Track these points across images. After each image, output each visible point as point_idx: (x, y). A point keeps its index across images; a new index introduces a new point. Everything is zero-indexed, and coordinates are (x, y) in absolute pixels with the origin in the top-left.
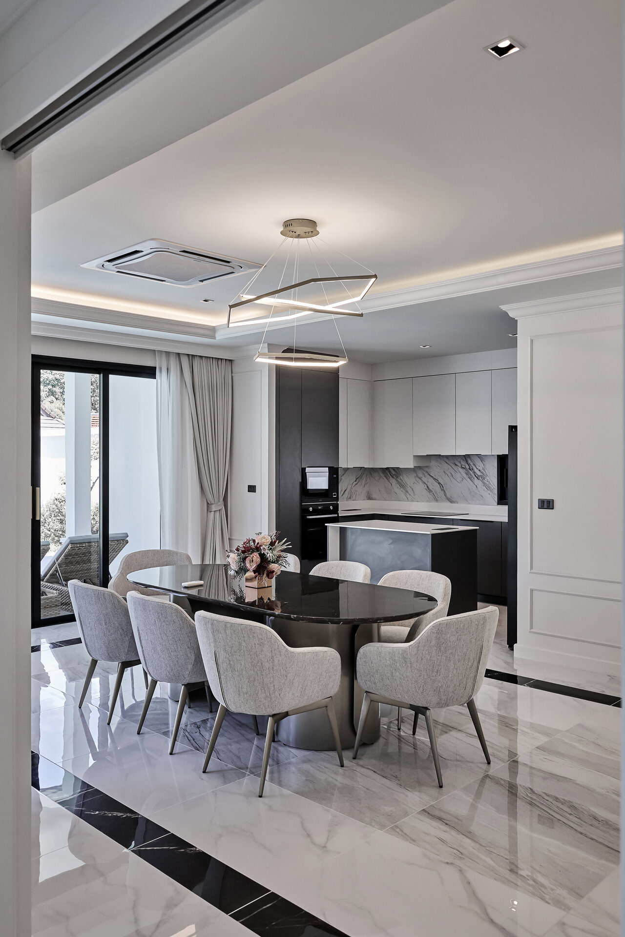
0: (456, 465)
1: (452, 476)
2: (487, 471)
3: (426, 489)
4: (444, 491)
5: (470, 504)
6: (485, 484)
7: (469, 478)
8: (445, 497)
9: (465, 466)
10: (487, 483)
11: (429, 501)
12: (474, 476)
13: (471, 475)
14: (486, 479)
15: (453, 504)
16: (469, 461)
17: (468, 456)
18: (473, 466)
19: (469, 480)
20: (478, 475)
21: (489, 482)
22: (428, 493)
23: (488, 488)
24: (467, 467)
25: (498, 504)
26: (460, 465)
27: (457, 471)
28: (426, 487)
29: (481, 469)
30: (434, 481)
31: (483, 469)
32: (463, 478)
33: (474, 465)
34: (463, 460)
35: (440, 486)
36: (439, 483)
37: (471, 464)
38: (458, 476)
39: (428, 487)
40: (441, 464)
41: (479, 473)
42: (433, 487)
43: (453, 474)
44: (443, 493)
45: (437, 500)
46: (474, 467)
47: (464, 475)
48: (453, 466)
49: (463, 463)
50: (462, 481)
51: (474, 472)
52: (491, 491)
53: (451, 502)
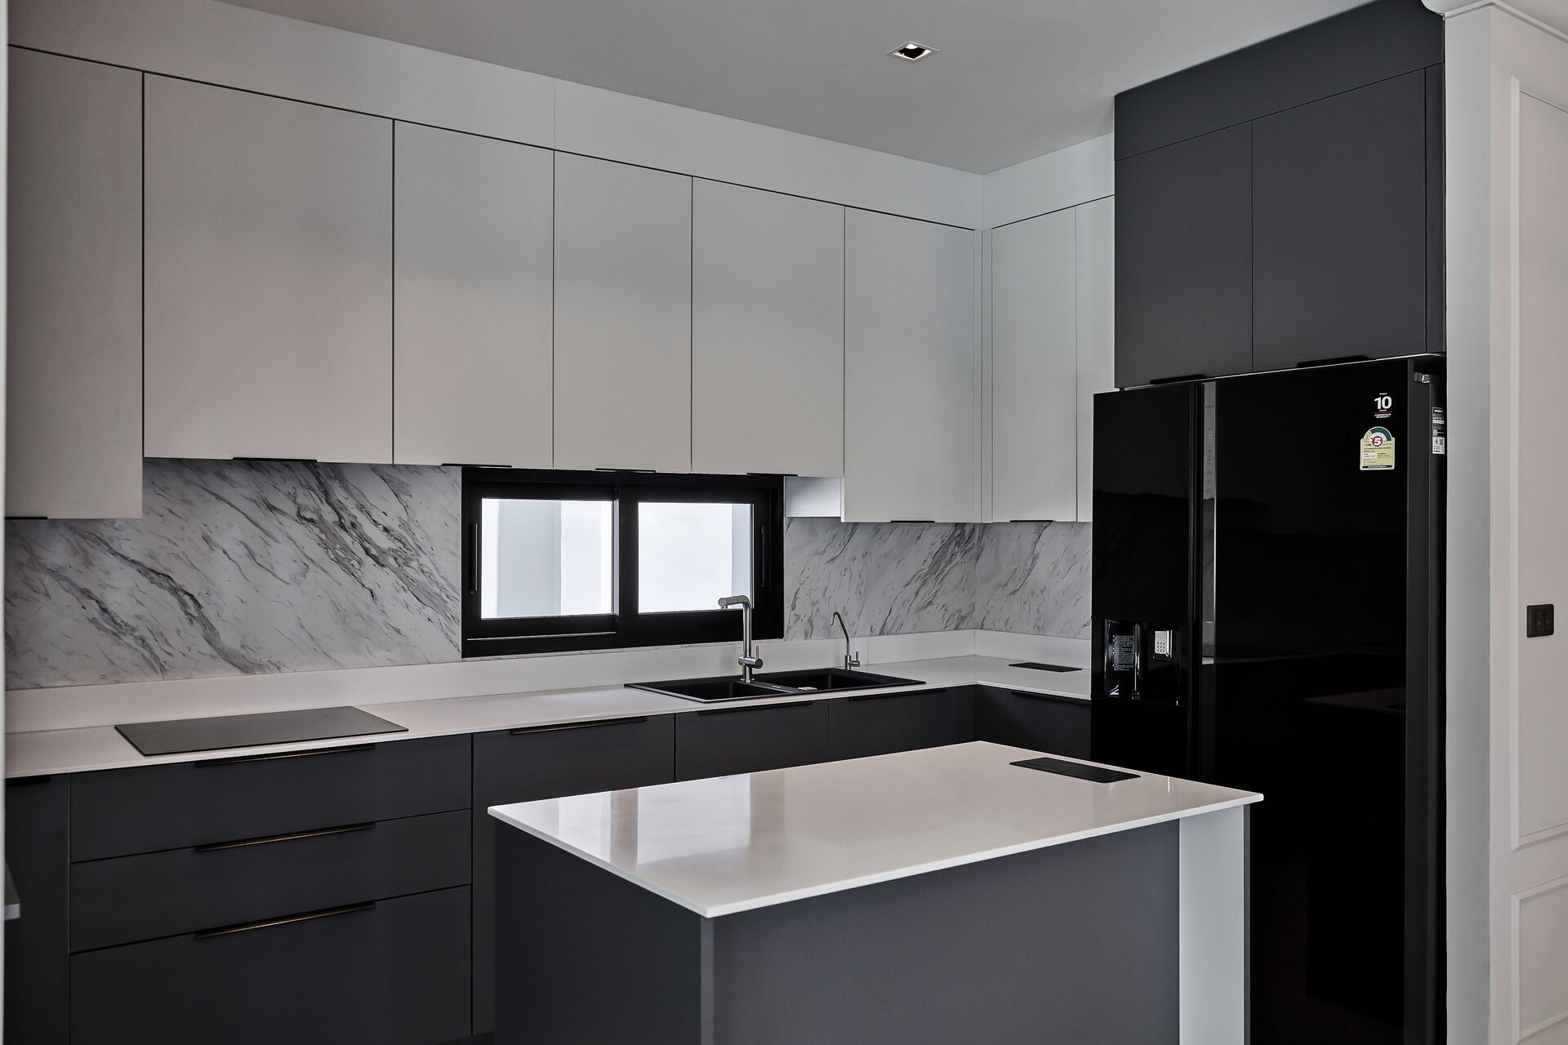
0: (271, 508)
1: (251, 554)
2: (415, 530)
3: (93, 621)
4: (207, 626)
5: (342, 667)
6: (408, 583)
7: (338, 560)
8: (207, 649)
9: (318, 511)
10: (422, 578)
11: (113, 673)
12: (361, 553)
13: (346, 548)
14: (414, 564)
15: (257, 678)
16: (339, 494)
17: (335, 469)
18: (355, 512)
19: (336, 569)
20: (377, 547)
21: (430, 576)
22: (106, 642)
23: (423, 596)
24: (329, 516)
25: (464, 656)
26: (293, 511)
27: (277, 534)
28: (94, 610)
29: (393, 524)
30: (145, 581)
31: (404, 525)
32: (308, 563)
33: (361, 508)
34: (310, 488)
35: (184, 605)
36: (176, 590)
37: (350, 504)
38: (282, 555)
39: (105, 610)
40: (185, 501)
41: (383, 541)
42: (140, 610)
43: (256, 546)
44: (197, 631)
45: (158, 666)
46: (363, 520)
47: (314, 550)
48: (257, 514)
49: (310, 501)
50: (304, 575)
51: (362, 539)
52: (436, 608)
53: (246, 666)
